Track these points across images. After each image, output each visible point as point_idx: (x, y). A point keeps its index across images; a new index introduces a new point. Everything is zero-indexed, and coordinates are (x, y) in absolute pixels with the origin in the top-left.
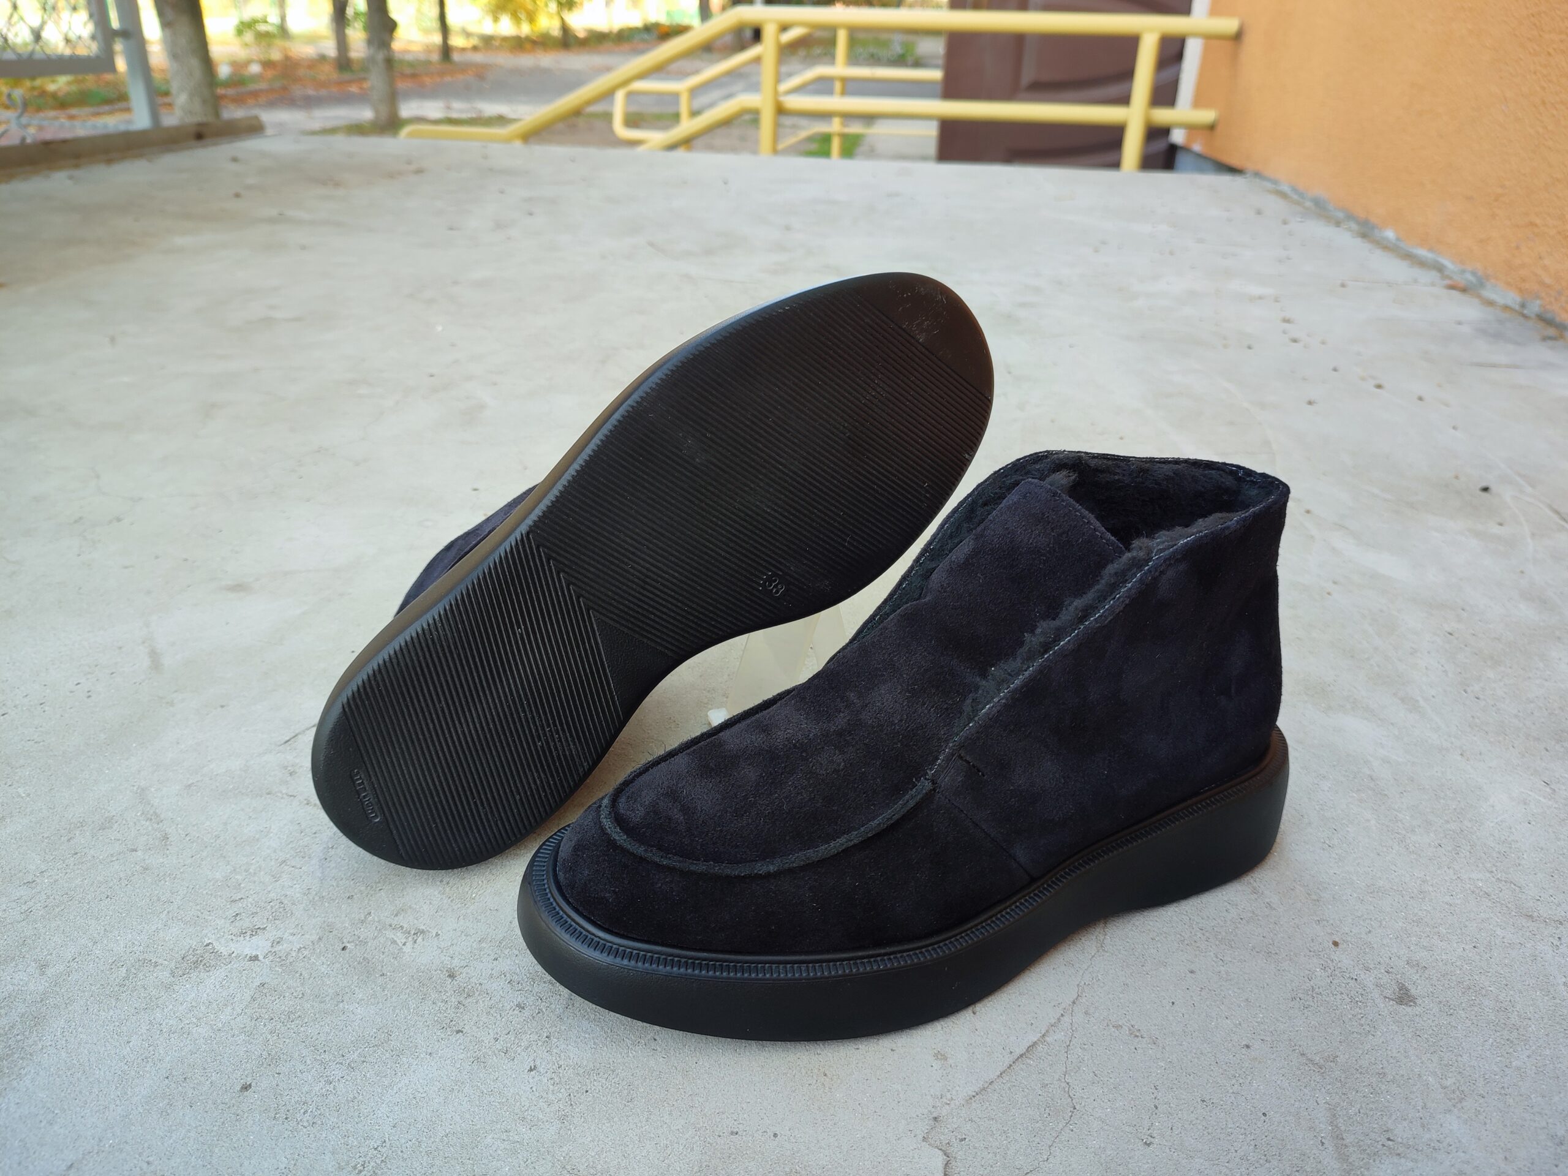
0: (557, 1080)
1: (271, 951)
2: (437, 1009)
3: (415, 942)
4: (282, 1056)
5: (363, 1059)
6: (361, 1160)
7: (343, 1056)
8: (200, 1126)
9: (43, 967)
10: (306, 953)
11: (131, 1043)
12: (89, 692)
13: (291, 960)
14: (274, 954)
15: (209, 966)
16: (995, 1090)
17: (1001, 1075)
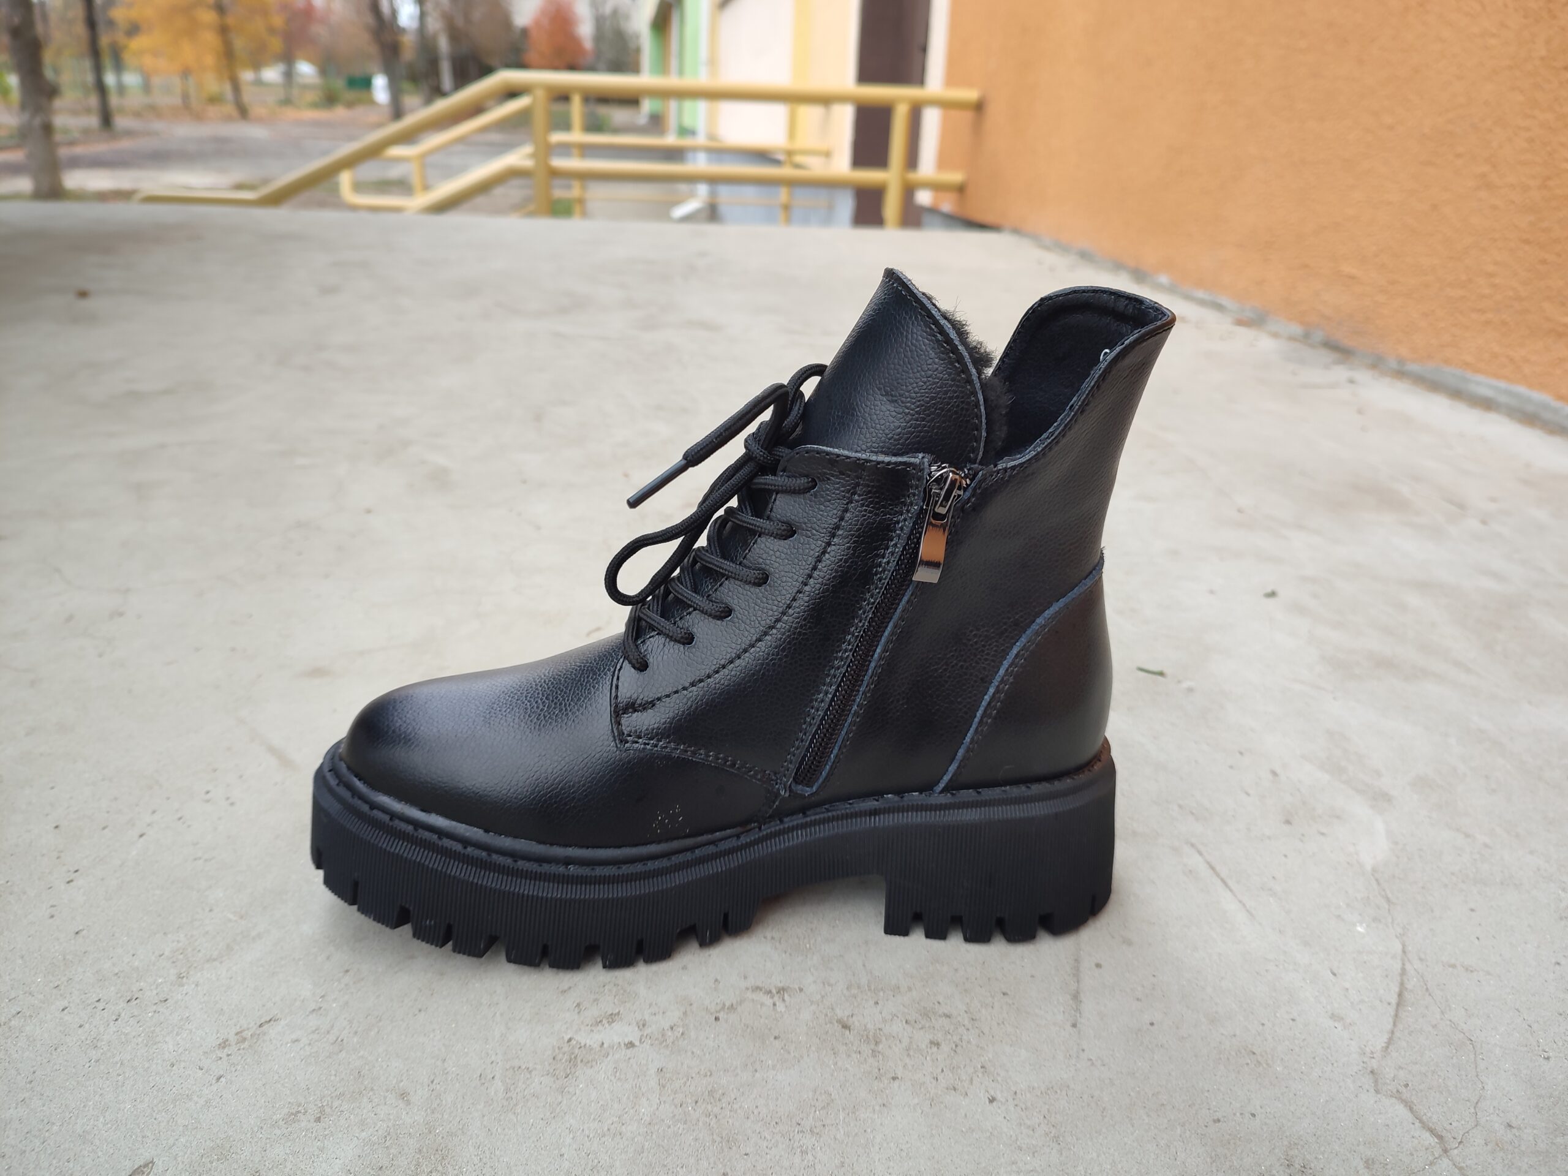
0: (1024, 1107)
1: (642, 1035)
2: (856, 1061)
3: (784, 1000)
4: (735, 1136)
5: (821, 1123)
9: (403, 1095)
10: (681, 1030)
11: (565, 1156)
12: (228, 799)
13: (671, 1040)
14: (648, 1037)
15: (588, 1062)
16: (1399, 1038)
17: (1395, 1024)
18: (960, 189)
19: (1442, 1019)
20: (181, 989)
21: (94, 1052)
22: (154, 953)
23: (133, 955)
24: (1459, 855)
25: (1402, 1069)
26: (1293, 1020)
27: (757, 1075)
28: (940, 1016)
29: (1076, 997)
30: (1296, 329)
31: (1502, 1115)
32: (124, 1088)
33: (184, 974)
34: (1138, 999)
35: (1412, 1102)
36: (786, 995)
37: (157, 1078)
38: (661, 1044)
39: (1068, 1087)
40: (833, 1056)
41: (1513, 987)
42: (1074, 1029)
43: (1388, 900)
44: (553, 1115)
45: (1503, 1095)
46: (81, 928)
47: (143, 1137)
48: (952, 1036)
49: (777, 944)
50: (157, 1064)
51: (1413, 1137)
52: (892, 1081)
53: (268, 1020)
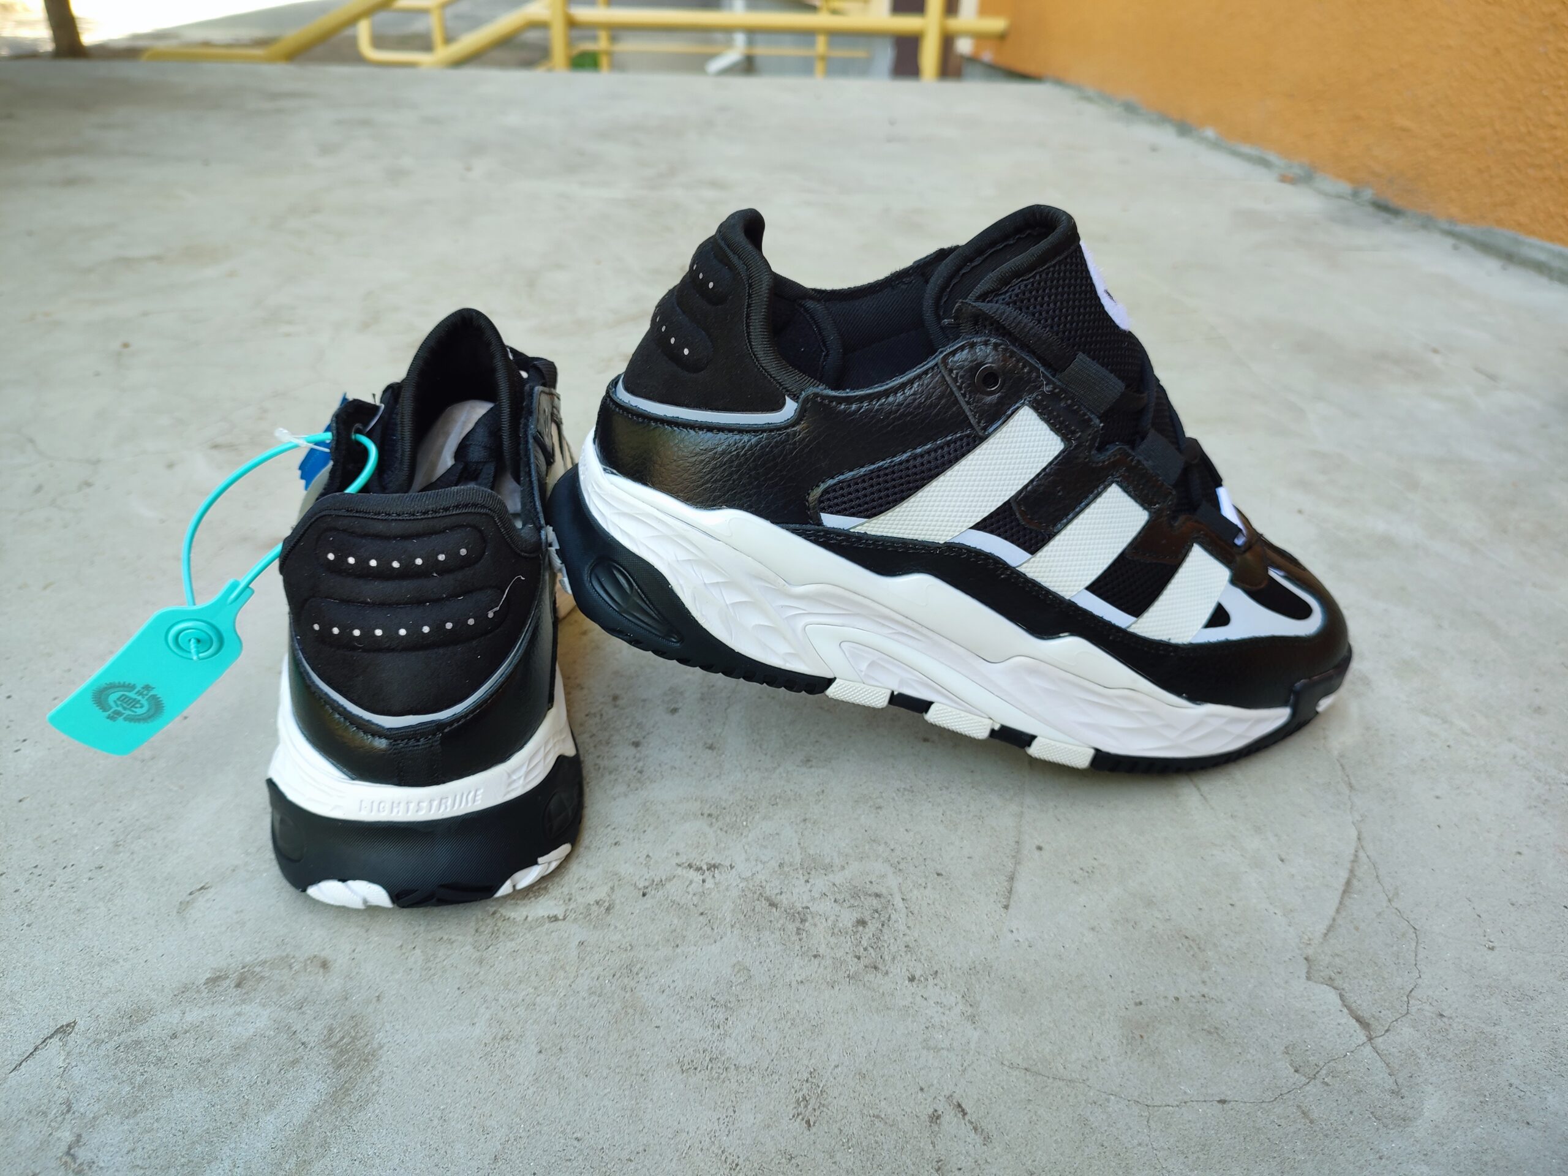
0: (943, 985)
1: (567, 909)
2: (779, 938)
3: (713, 876)
4: (649, 1009)
5: (737, 998)
6: (800, 1095)
7: (714, 999)
8: (609, 1093)
10: (607, 904)
13: (596, 914)
14: (573, 911)
15: (511, 934)
16: (1340, 925)
17: (1338, 911)
18: (1001, 37)
19: (1387, 907)
20: (116, 857)
21: (27, 916)
22: (93, 821)
23: (73, 823)
24: (1432, 741)
25: (1338, 955)
26: (1232, 905)
27: (679, 950)
28: (870, 895)
29: (1012, 878)
30: (1345, 187)
31: (1435, 1003)
32: (53, 951)
33: (121, 843)
34: (1075, 882)
35: (1343, 989)
36: (716, 871)
38: (585, 918)
39: (991, 967)
40: (757, 933)
41: (1468, 876)
42: (1005, 911)
43: (1351, 787)
44: (469, 985)
45: (1439, 984)
46: (24, 796)
47: (68, 998)
48: (880, 915)
49: (714, 820)
50: (87, 928)
51: (1339, 1024)
52: (813, 958)
53: (199, 887)
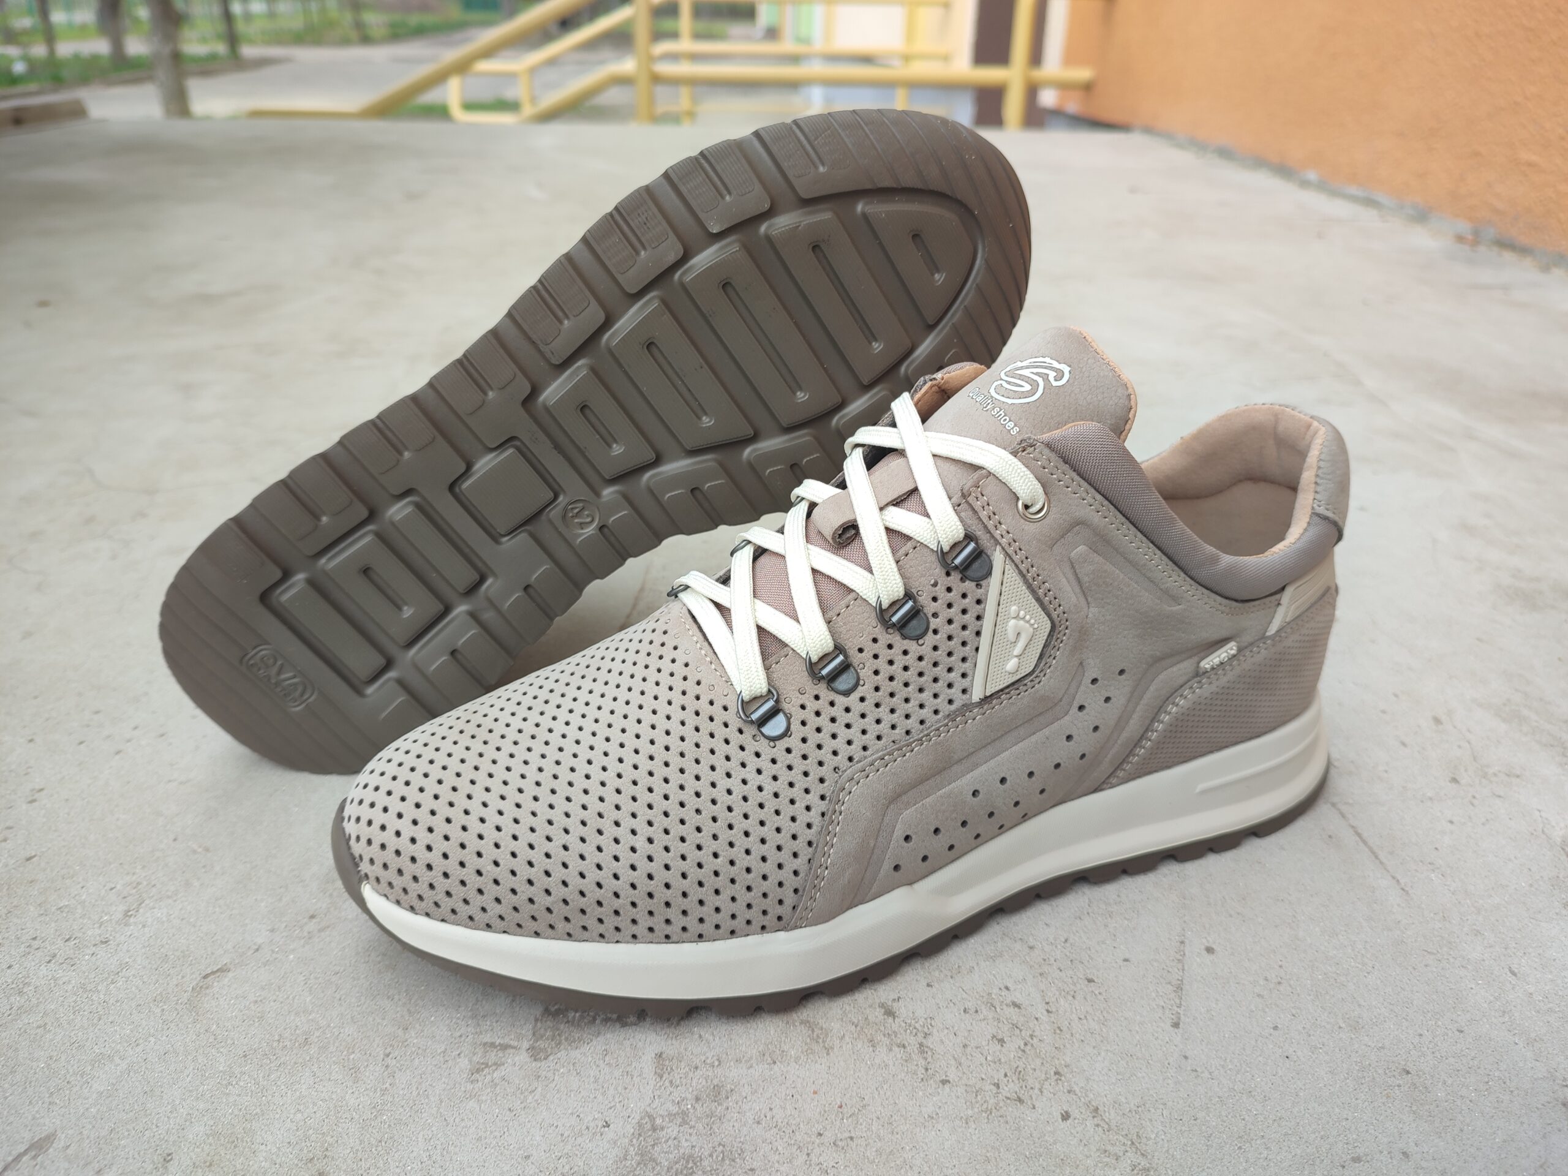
18: (1088, 88)
20: (126, 928)
22: (105, 885)
23: (83, 888)
28: (1007, 1005)
29: (1179, 988)
30: (1464, 228)
33: (133, 912)
34: (1259, 995)
37: (80, 1033)
40: (871, 1049)
42: (1176, 1030)
46: (33, 853)
47: (50, 1103)
48: (1021, 1031)
52: (941, 1085)
53: (215, 970)
